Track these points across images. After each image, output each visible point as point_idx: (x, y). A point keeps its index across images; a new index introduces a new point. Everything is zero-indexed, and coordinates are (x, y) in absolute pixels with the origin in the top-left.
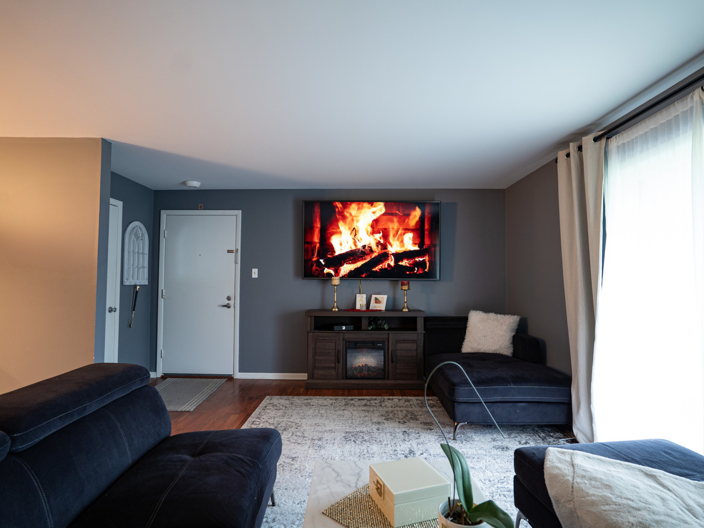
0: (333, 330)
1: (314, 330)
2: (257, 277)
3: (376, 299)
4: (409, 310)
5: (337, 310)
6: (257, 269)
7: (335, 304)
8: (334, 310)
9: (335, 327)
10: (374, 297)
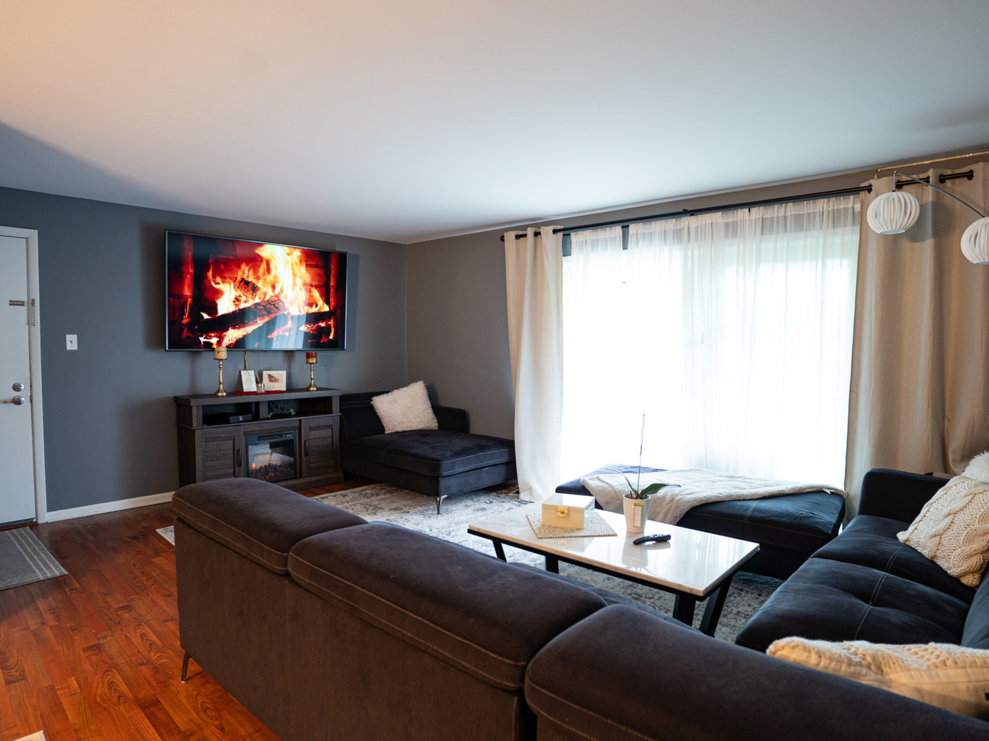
0: (228, 422)
1: (203, 424)
2: (76, 349)
3: (270, 376)
4: (318, 389)
5: (225, 394)
6: (76, 336)
7: (221, 386)
8: (220, 394)
9: (231, 418)
10: (265, 374)
